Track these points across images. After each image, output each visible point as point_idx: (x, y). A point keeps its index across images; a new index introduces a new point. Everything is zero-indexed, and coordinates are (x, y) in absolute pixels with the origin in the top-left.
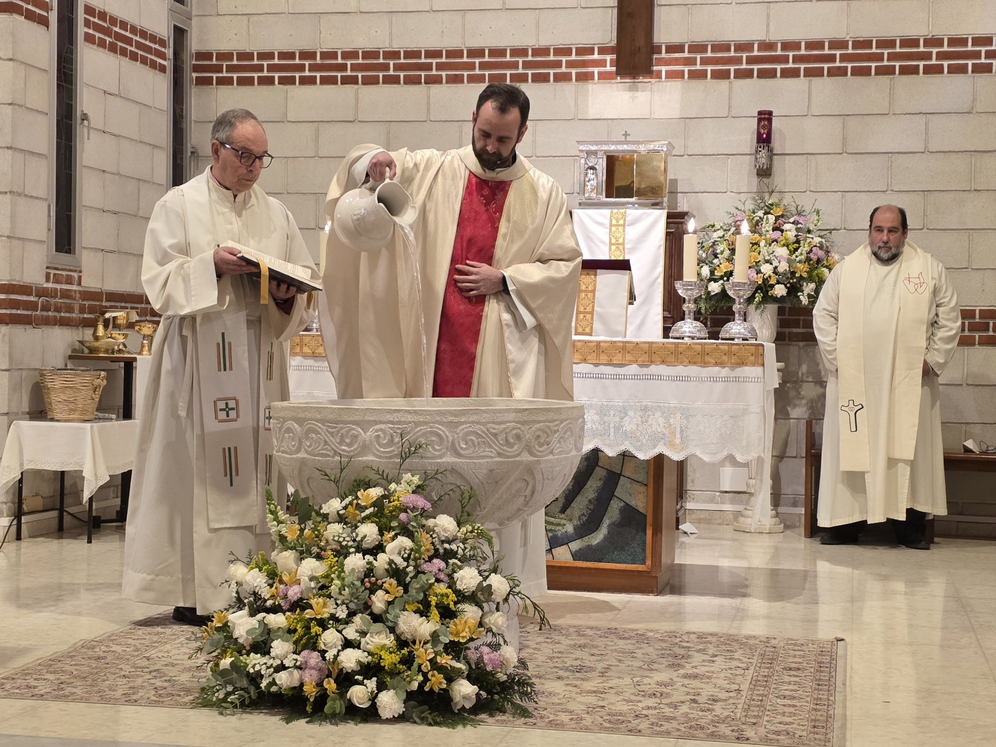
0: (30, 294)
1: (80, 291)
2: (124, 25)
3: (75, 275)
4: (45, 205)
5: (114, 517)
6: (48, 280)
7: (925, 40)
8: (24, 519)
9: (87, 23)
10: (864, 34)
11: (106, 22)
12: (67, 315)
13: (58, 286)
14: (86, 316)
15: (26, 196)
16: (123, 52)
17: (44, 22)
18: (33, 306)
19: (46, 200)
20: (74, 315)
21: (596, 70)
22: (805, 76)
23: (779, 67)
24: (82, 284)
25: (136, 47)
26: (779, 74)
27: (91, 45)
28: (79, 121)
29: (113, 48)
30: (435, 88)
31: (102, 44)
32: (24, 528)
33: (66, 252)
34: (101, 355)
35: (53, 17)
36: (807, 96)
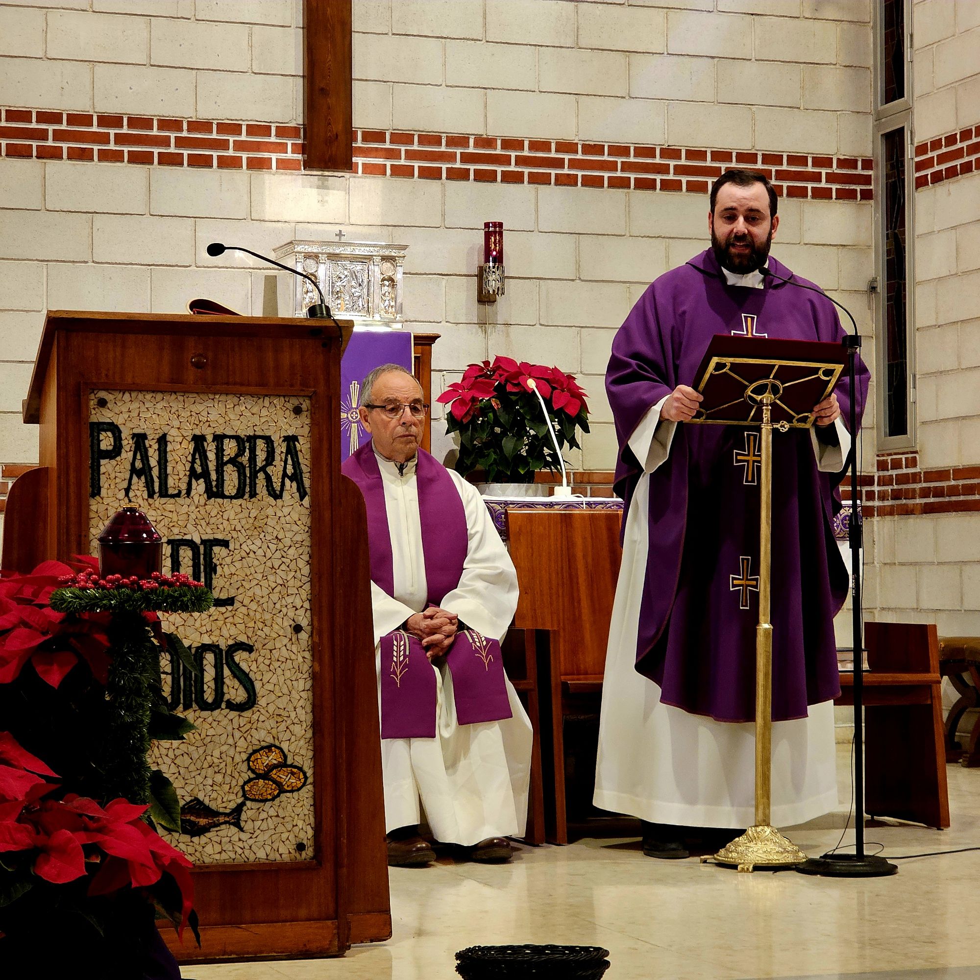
7: (661, 149)
10: (594, 137)
21: (274, 157)
22: (529, 183)
23: (499, 169)
26: (499, 178)
30: (52, 165)
36: (533, 207)
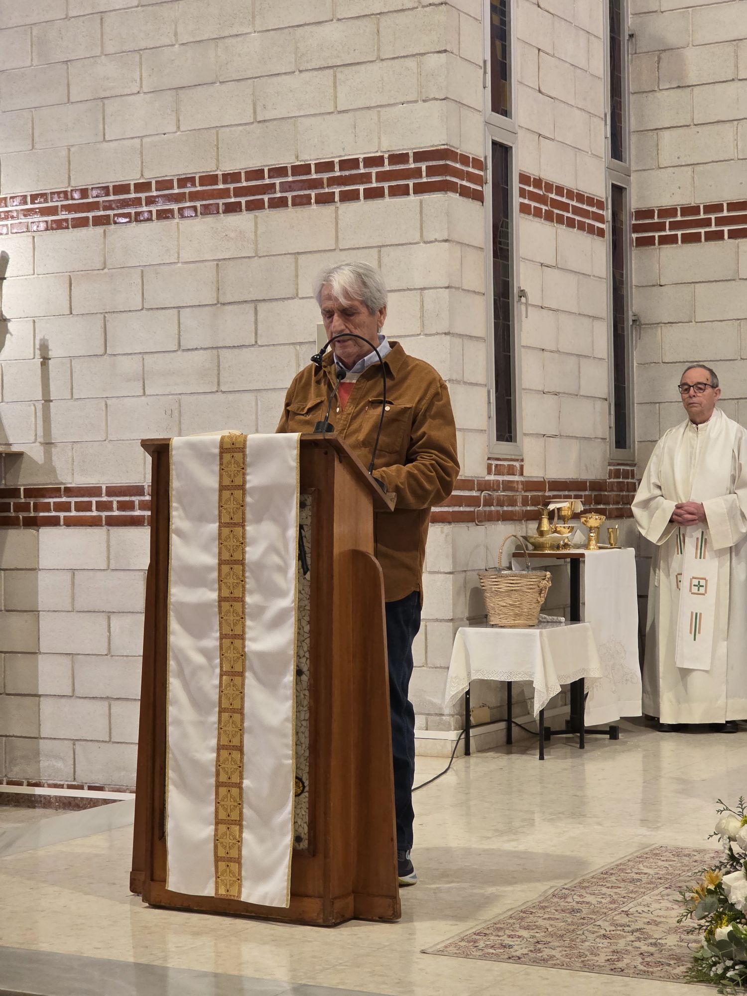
0: (472, 489)
1: (522, 482)
2: (560, 190)
3: (517, 464)
4: (483, 392)
5: (563, 727)
6: (489, 473)
8: (472, 732)
9: (522, 193)
11: (541, 188)
12: (510, 508)
13: (500, 478)
14: (529, 508)
15: (465, 383)
16: (560, 220)
17: (478, 196)
18: (474, 501)
19: (486, 385)
20: (517, 508)
24: (525, 474)
25: (573, 213)
27: (526, 216)
28: (516, 298)
29: (549, 217)
31: (538, 213)
32: (472, 742)
33: (507, 441)
34: (546, 552)
35: (488, 190)
